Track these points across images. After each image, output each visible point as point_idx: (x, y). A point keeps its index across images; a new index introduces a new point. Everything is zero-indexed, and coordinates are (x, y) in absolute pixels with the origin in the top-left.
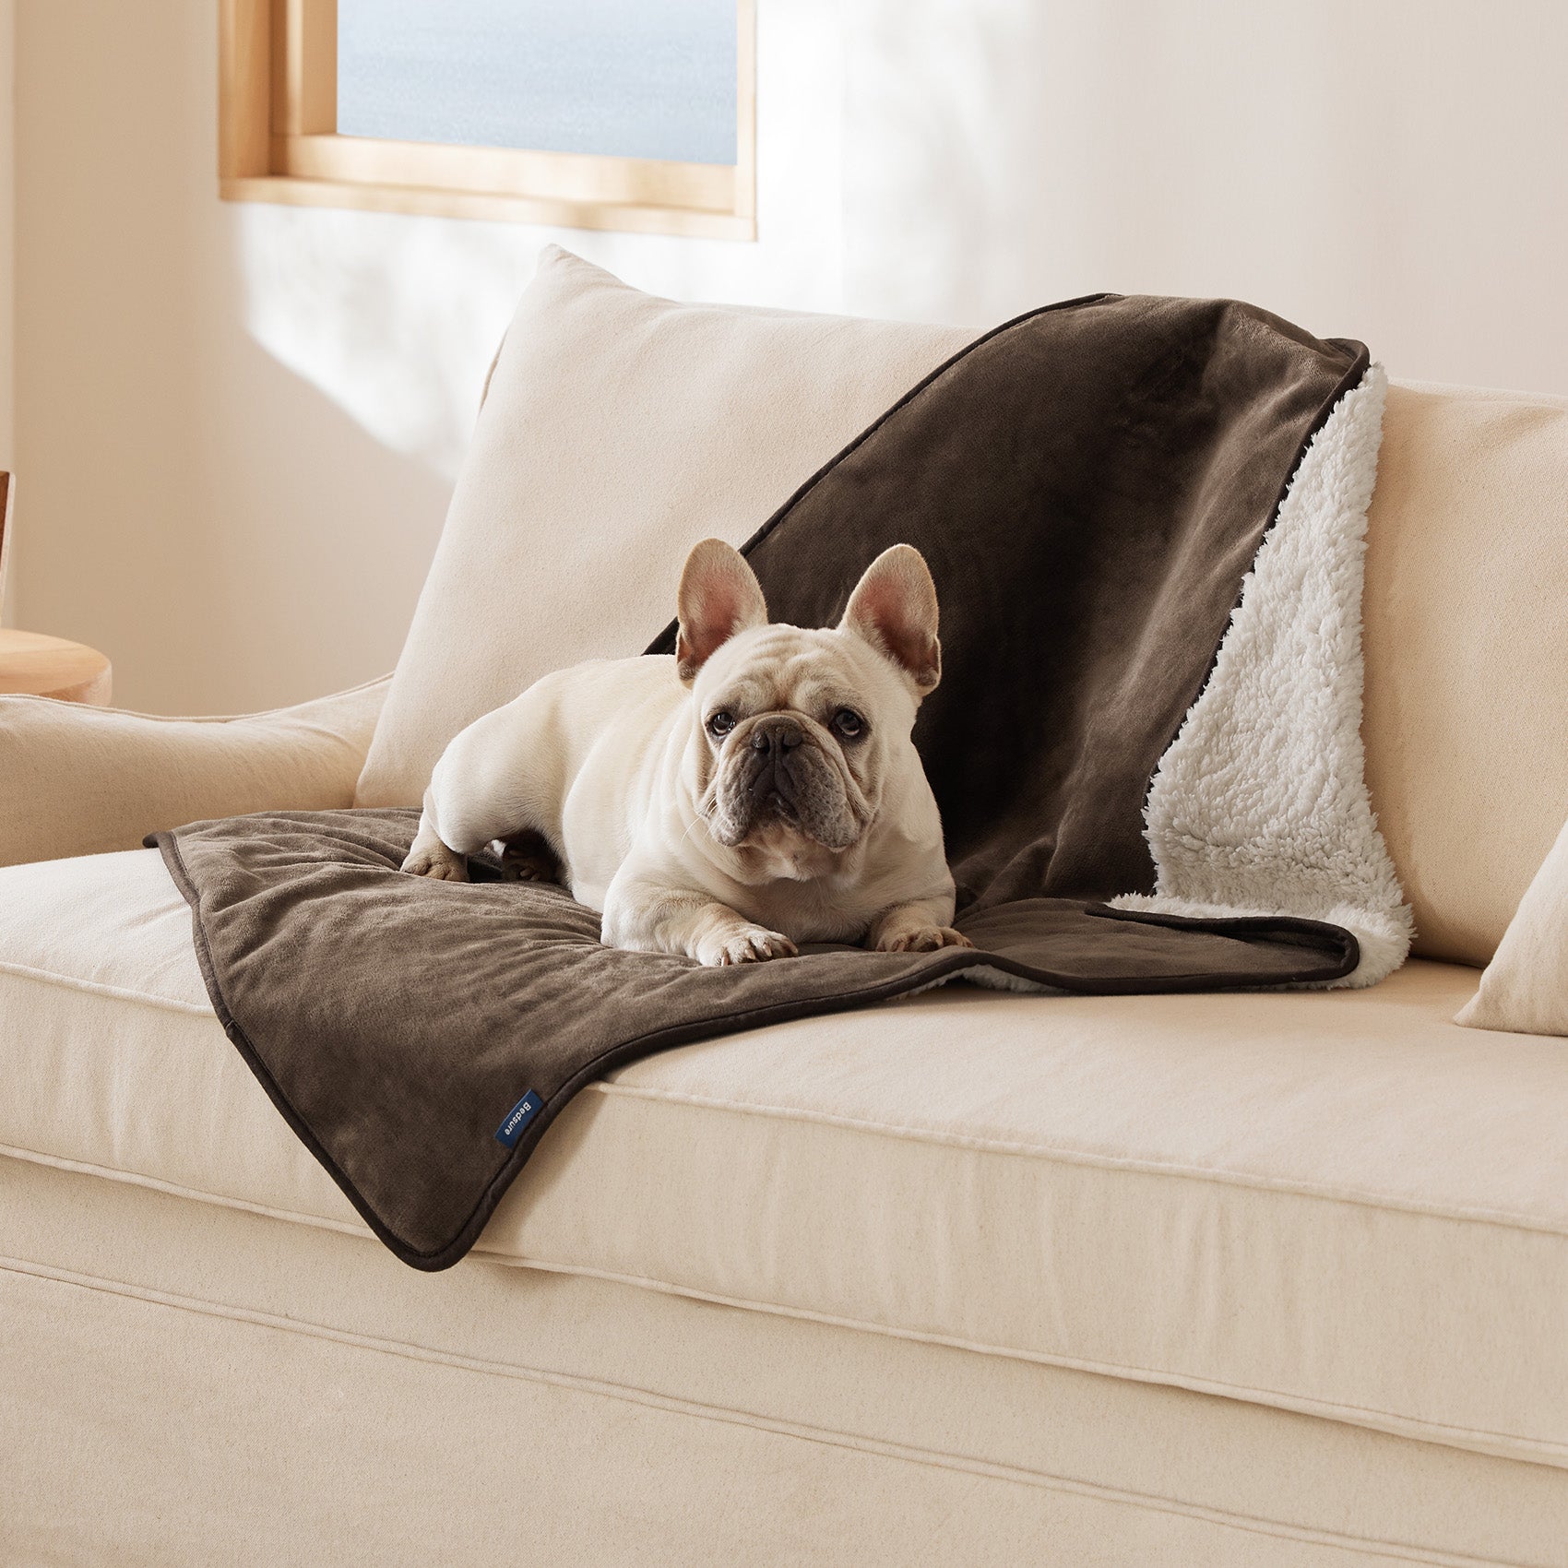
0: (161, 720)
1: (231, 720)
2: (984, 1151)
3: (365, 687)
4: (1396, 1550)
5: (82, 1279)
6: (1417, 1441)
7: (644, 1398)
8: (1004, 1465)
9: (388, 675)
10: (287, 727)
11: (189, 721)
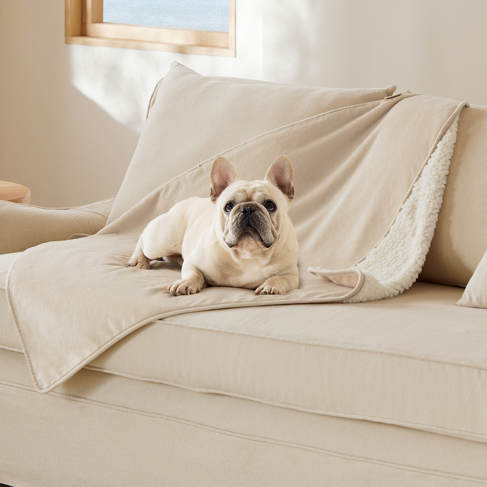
0: (46, 209)
1: (68, 209)
2: (308, 345)
3: (111, 199)
4: (436, 473)
5: (20, 386)
6: (443, 435)
7: (199, 426)
8: (312, 447)
9: (115, 196)
10: (86, 211)
11: (55, 209)
